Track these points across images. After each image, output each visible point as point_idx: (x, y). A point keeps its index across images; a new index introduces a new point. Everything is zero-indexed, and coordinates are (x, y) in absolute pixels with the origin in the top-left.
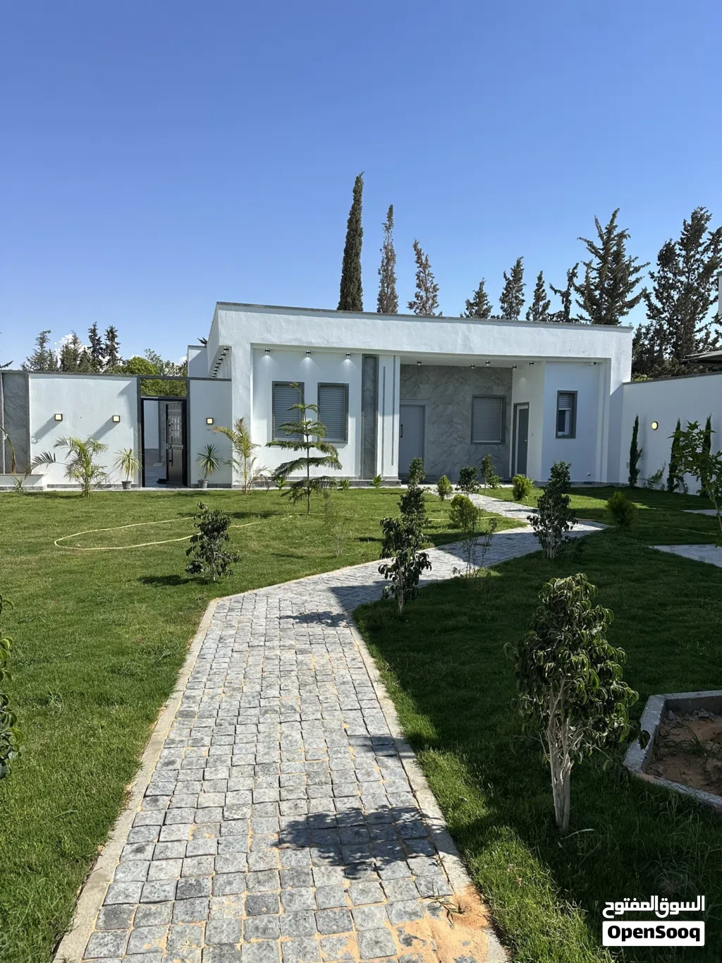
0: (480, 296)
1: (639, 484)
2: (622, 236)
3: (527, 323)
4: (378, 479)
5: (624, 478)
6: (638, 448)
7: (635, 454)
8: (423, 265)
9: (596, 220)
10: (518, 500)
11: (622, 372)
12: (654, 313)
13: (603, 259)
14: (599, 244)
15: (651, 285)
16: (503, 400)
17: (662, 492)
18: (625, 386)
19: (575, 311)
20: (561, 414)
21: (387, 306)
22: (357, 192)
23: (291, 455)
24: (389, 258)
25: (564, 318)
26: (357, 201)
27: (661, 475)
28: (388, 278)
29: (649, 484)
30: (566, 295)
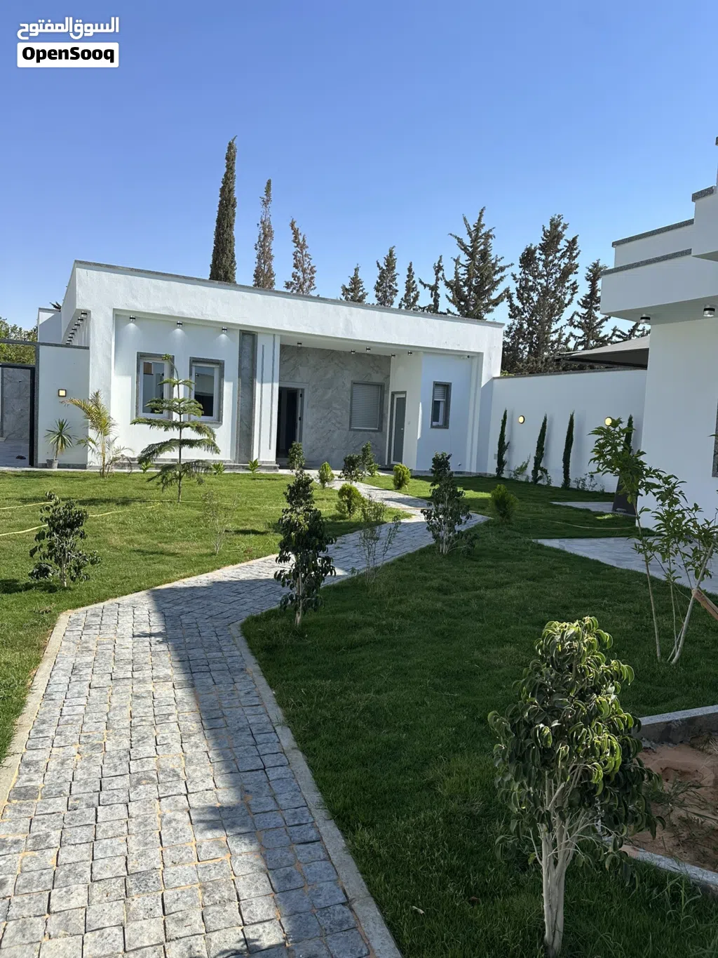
0: (356, 282)
1: (505, 475)
2: (488, 236)
3: (399, 311)
4: (255, 465)
5: (491, 469)
6: (506, 441)
7: (502, 447)
8: (301, 246)
9: (465, 219)
10: (398, 489)
11: (492, 367)
12: (515, 312)
13: (471, 255)
14: (467, 241)
15: (513, 287)
16: (382, 388)
17: (526, 483)
18: (496, 381)
19: (444, 305)
20: (436, 404)
21: (263, 281)
22: (230, 159)
23: (160, 435)
24: (267, 234)
25: (433, 309)
26: (230, 168)
27: (526, 466)
28: (264, 255)
29: (515, 475)
30: (434, 289)
